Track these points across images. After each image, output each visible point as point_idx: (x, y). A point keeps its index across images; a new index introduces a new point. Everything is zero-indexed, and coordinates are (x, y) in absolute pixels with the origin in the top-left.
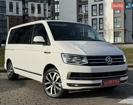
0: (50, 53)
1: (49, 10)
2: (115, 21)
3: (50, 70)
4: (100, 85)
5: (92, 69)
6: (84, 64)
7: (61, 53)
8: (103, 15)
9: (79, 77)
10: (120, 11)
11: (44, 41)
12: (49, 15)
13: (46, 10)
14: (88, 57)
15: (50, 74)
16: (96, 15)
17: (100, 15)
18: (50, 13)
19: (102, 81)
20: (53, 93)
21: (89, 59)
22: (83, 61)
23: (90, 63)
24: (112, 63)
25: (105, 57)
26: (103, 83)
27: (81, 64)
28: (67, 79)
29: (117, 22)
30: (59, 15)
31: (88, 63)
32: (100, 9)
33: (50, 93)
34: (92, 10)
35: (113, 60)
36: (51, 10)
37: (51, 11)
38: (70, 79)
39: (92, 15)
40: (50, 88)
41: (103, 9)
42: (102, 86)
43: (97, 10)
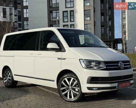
0: (65, 59)
1: (16, 14)
2: (86, 28)
3: (67, 76)
4: (116, 88)
5: (110, 73)
6: (102, 68)
7: (80, 59)
8: (74, 21)
9: (98, 81)
10: (90, 19)
11: (59, 48)
12: (15, 20)
13: (12, 14)
14: (106, 63)
15: (66, 79)
16: (67, 21)
17: (71, 21)
18: (17, 17)
19: (118, 84)
20: (70, 97)
21: (106, 65)
22: (101, 66)
23: (107, 67)
24: (124, 67)
25: (118, 62)
26: (118, 86)
27: (100, 69)
28: (87, 83)
29: (87, 29)
30: (28, 21)
31: (105, 68)
32: (71, 16)
33: (67, 97)
34: (63, 16)
35: (124, 65)
36: (17, 14)
37: (17, 16)
38: (91, 83)
39: (64, 22)
40: (67, 93)
41: (73, 16)
42: (118, 88)
43: (68, 16)
